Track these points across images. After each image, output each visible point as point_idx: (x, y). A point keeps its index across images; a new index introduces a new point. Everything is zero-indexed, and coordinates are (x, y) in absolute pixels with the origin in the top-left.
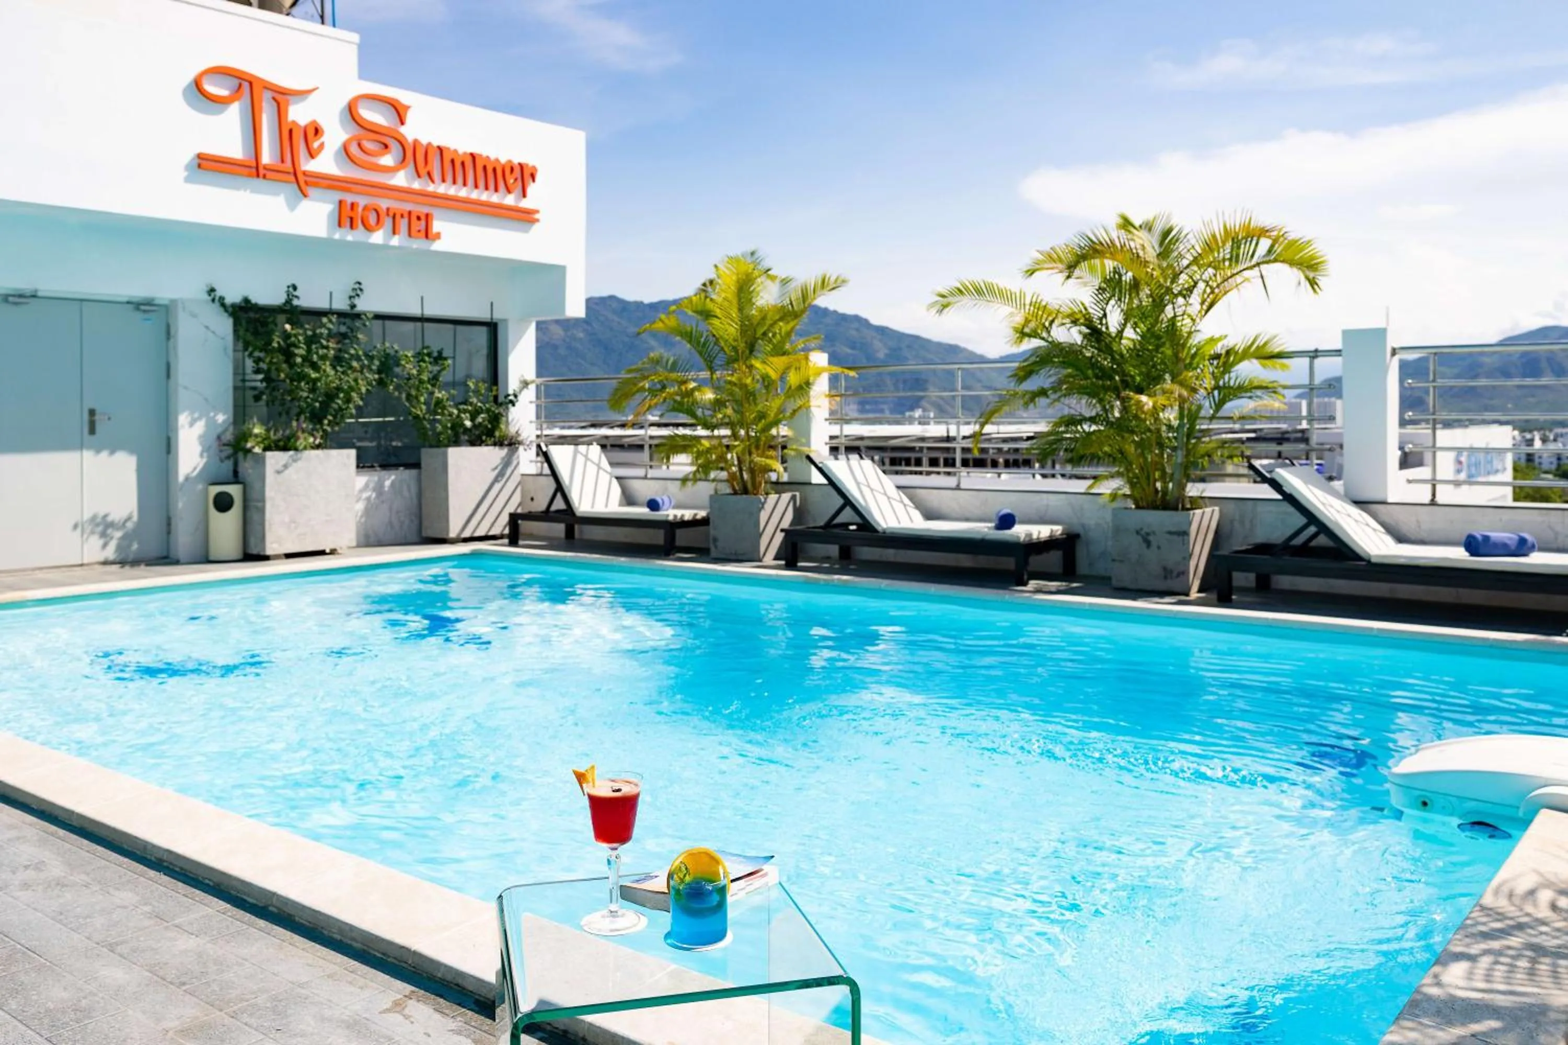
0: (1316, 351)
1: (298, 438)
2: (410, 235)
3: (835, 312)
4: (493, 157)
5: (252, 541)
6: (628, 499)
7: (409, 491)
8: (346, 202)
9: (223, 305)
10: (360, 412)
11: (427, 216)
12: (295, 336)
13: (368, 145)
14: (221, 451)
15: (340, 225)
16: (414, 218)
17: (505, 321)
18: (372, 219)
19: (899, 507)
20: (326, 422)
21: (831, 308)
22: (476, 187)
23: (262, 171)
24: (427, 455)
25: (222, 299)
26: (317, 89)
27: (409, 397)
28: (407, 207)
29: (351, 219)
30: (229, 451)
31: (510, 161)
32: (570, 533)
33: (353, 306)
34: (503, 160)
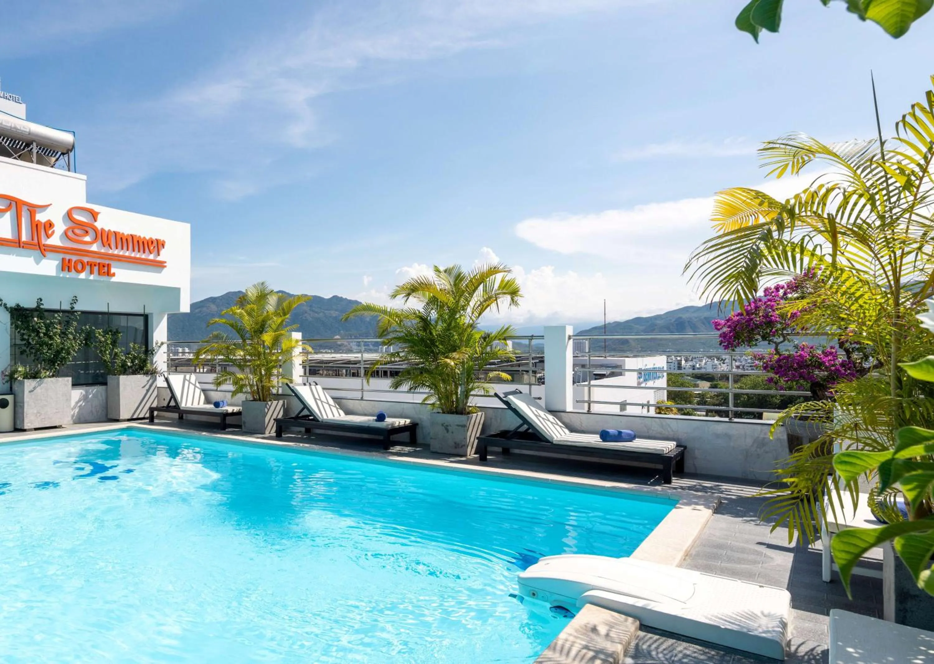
0: (532, 336)
1: (41, 373)
2: (99, 274)
3: (346, 299)
4: (142, 236)
5: (18, 422)
6: (208, 401)
7: (101, 396)
8: (65, 259)
9: (6, 308)
10: (74, 359)
11: (108, 265)
12: (40, 323)
13: (77, 231)
14: (3, 379)
15: (62, 270)
16: (101, 266)
17: (152, 314)
18: (79, 267)
19: (334, 409)
20: (57, 364)
21: (344, 297)
22: (134, 251)
23: (22, 245)
24: (111, 379)
25: (5, 305)
26: (51, 204)
27: (101, 351)
28: (98, 261)
29: (69, 267)
30: (7, 378)
31: (151, 238)
32: (181, 418)
33: (72, 308)
34: (147, 238)
